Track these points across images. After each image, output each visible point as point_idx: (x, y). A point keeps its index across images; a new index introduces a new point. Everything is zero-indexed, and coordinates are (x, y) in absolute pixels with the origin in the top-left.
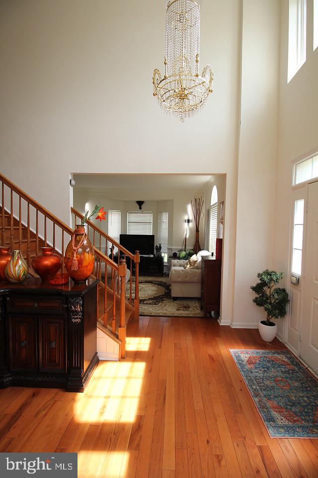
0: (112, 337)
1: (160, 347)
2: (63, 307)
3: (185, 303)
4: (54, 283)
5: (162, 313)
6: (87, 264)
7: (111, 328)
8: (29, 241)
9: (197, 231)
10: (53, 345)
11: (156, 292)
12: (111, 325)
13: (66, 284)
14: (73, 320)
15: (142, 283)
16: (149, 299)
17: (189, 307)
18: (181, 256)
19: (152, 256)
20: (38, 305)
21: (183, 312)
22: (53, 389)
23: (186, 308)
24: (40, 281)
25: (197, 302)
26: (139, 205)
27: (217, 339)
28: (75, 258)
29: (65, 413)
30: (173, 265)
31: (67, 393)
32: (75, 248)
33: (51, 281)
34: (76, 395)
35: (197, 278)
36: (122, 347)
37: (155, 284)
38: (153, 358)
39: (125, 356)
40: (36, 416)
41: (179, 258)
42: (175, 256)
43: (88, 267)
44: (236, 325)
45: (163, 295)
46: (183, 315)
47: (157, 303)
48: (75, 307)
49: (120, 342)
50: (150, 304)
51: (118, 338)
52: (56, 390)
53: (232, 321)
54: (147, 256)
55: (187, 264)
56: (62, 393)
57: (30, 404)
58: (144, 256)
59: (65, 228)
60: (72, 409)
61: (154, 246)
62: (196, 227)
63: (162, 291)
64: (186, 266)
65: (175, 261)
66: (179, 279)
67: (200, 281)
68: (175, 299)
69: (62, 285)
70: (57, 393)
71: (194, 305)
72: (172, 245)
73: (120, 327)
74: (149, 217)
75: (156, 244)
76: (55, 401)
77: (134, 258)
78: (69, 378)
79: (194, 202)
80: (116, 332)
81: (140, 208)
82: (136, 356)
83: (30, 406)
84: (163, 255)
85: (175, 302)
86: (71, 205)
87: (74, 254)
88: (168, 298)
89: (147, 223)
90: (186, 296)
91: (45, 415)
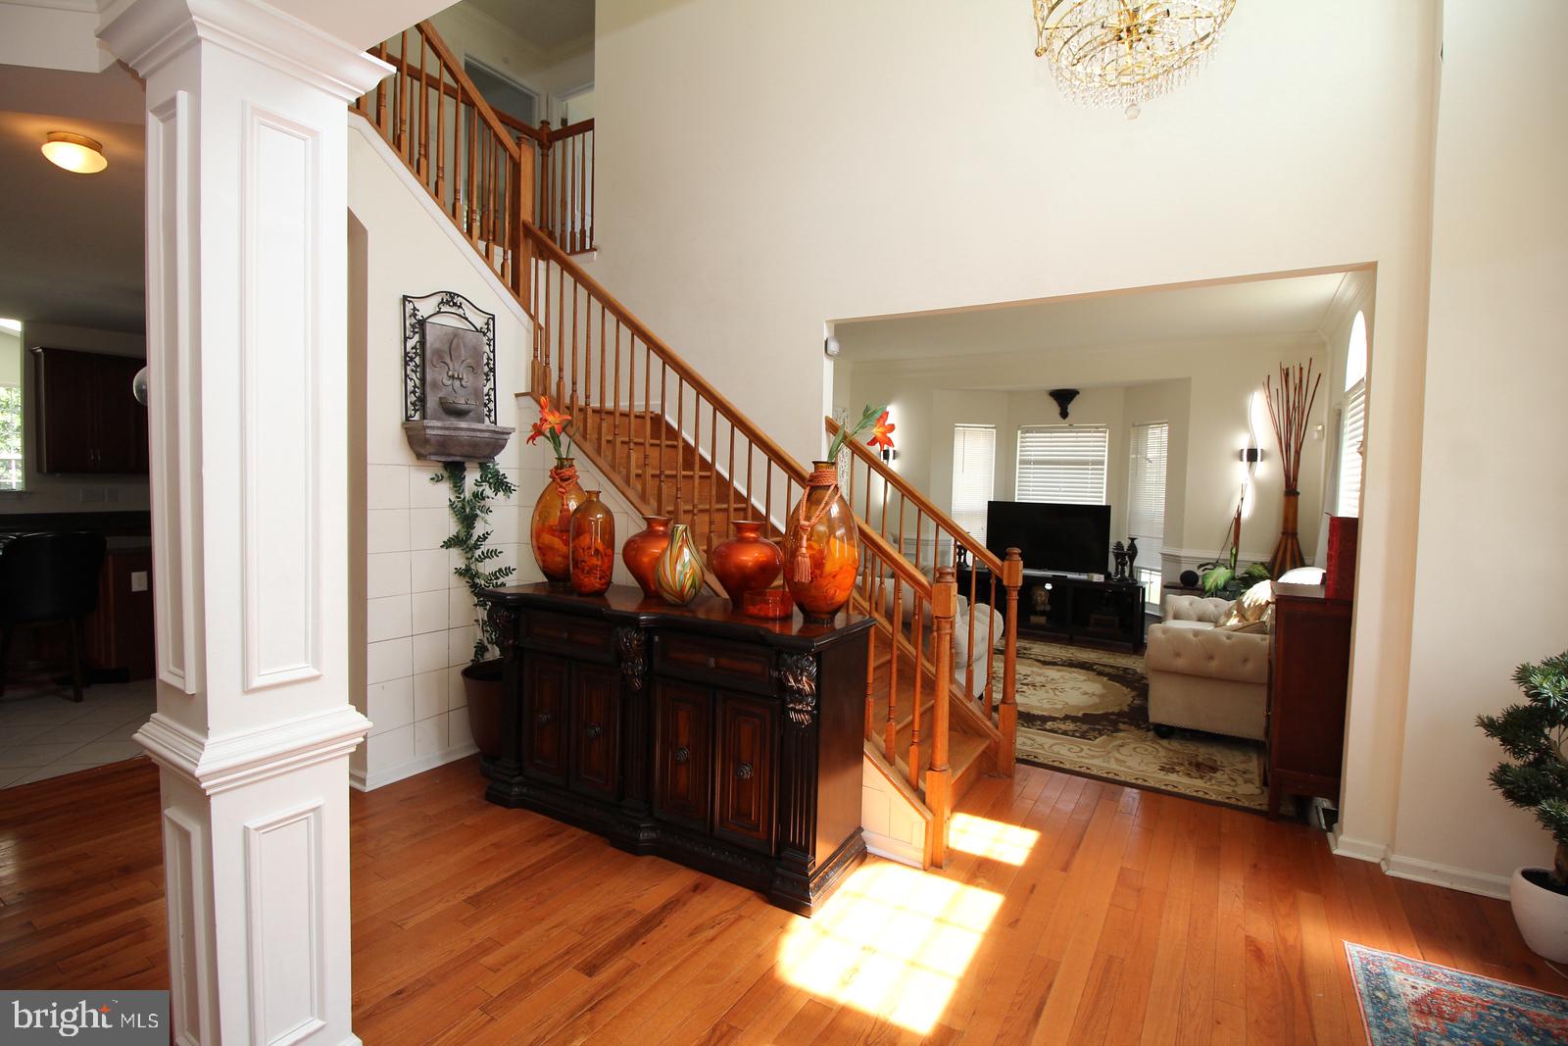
0: (908, 793)
1: (1065, 868)
2: (771, 676)
3: (1203, 752)
4: (756, 611)
5: (1101, 768)
6: (837, 567)
7: (906, 769)
8: (732, 510)
9: (1291, 491)
10: (747, 773)
11: (1096, 700)
12: (905, 756)
13: (787, 618)
14: (792, 715)
15: (1054, 664)
16: (1067, 718)
17: (1214, 769)
18: (1210, 583)
19: (1098, 578)
20: (716, 663)
21: (1185, 780)
22: (740, 888)
23: (1203, 768)
24: (731, 607)
25: (1254, 757)
26: (1060, 405)
27: (1304, 896)
28: (804, 550)
29: (759, 949)
30: (1170, 614)
31: (771, 907)
32: (807, 523)
33: (751, 607)
34: (789, 917)
35: (1256, 668)
36: (935, 831)
37: (1100, 674)
38: (1032, 891)
39: (940, 861)
40: (691, 935)
41: (1202, 592)
42: (1189, 583)
43: (838, 577)
44: (1407, 866)
45: (1120, 714)
46: (1182, 791)
47: (1091, 735)
48: (797, 681)
49: (929, 816)
50: (1065, 733)
51: (924, 802)
52: (746, 893)
53: (1391, 847)
54: (1084, 577)
55: (1229, 615)
56: (761, 902)
57: (684, 904)
58: (1071, 576)
59: (794, 473)
60: (774, 946)
61: (1108, 543)
62: (1287, 476)
63: (1121, 698)
64: (1222, 620)
65: (1183, 601)
66: (1180, 663)
67: (1265, 679)
68: (1164, 732)
69: (774, 619)
70: (749, 899)
71: (1241, 767)
72: (1180, 546)
73: (931, 769)
74: (1093, 444)
75: (1117, 535)
76: (741, 917)
77: (1002, 570)
78: (779, 870)
79: (1276, 383)
80: (921, 785)
81: (1064, 414)
82: (980, 871)
83: (685, 908)
84: (1144, 577)
85: (1165, 743)
86: (828, 411)
87: (801, 538)
88: (1138, 727)
89: (1086, 463)
90: (1205, 726)
91: (712, 940)
